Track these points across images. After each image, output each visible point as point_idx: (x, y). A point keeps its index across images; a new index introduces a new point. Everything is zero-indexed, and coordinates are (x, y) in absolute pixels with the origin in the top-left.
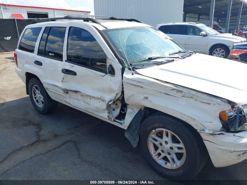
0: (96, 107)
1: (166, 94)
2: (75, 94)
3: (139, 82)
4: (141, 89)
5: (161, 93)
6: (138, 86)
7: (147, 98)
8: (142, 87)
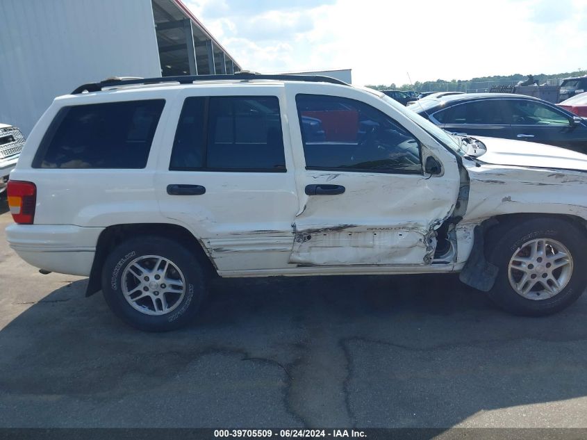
0: (393, 248)
1: (541, 184)
2: (331, 236)
3: (499, 175)
4: (502, 185)
5: (532, 184)
6: (496, 182)
7: (508, 199)
8: (503, 183)
